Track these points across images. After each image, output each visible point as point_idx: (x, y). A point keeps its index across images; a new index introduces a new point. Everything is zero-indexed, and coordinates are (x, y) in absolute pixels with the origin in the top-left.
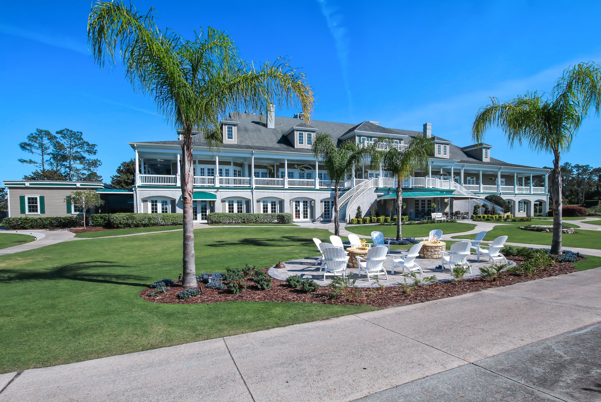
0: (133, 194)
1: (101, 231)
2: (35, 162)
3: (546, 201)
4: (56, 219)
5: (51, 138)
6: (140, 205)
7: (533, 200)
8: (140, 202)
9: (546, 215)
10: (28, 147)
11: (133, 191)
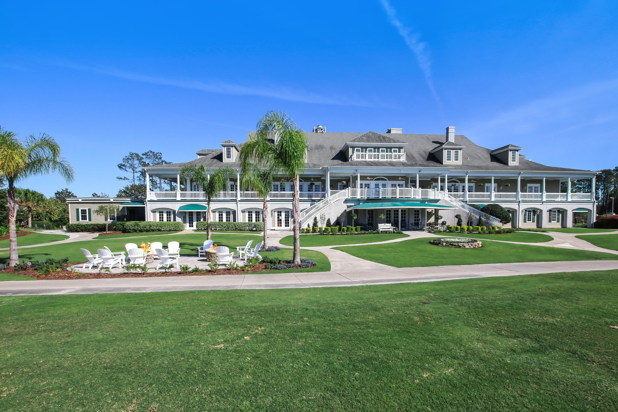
0: (145, 207)
1: (120, 233)
2: (127, 179)
3: (592, 209)
4: (97, 225)
5: (140, 159)
6: (150, 215)
7: (570, 208)
8: (149, 213)
9: (591, 226)
10: (124, 167)
11: (144, 204)
